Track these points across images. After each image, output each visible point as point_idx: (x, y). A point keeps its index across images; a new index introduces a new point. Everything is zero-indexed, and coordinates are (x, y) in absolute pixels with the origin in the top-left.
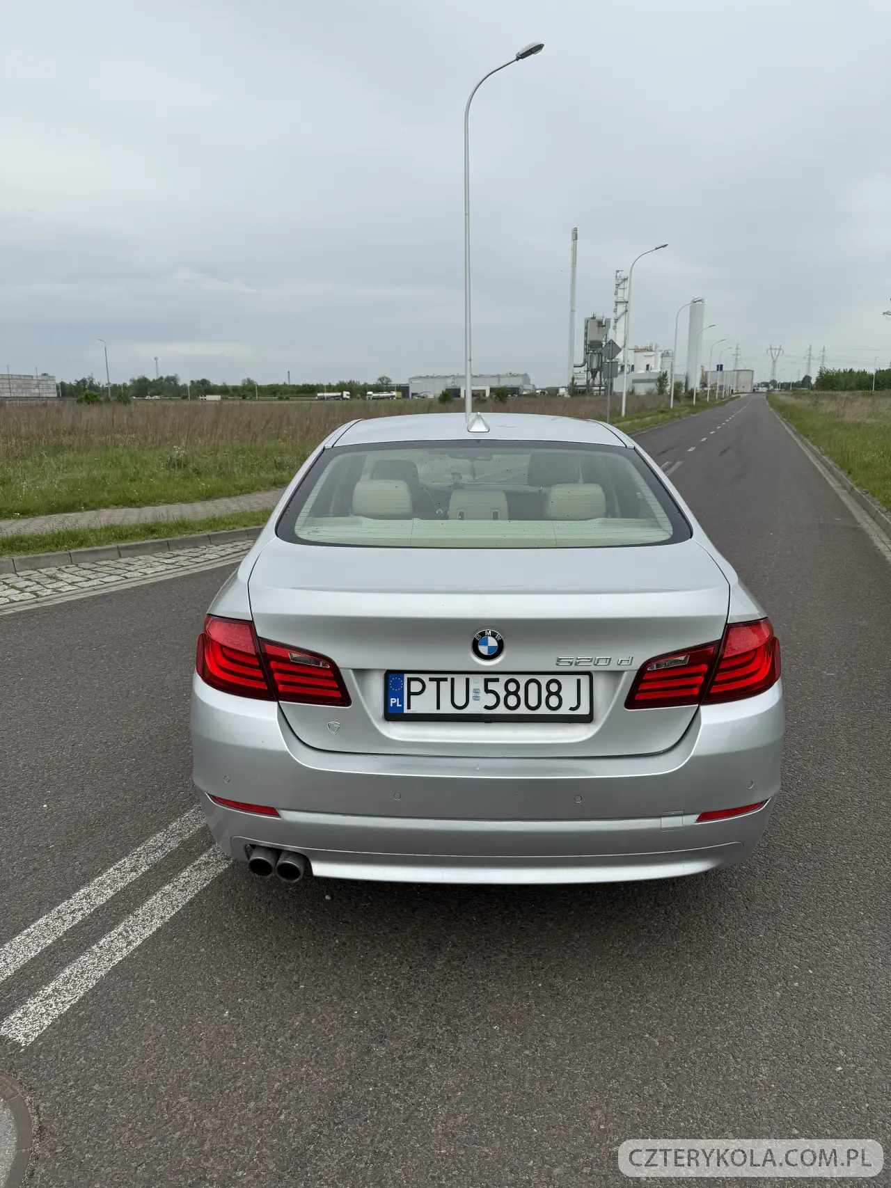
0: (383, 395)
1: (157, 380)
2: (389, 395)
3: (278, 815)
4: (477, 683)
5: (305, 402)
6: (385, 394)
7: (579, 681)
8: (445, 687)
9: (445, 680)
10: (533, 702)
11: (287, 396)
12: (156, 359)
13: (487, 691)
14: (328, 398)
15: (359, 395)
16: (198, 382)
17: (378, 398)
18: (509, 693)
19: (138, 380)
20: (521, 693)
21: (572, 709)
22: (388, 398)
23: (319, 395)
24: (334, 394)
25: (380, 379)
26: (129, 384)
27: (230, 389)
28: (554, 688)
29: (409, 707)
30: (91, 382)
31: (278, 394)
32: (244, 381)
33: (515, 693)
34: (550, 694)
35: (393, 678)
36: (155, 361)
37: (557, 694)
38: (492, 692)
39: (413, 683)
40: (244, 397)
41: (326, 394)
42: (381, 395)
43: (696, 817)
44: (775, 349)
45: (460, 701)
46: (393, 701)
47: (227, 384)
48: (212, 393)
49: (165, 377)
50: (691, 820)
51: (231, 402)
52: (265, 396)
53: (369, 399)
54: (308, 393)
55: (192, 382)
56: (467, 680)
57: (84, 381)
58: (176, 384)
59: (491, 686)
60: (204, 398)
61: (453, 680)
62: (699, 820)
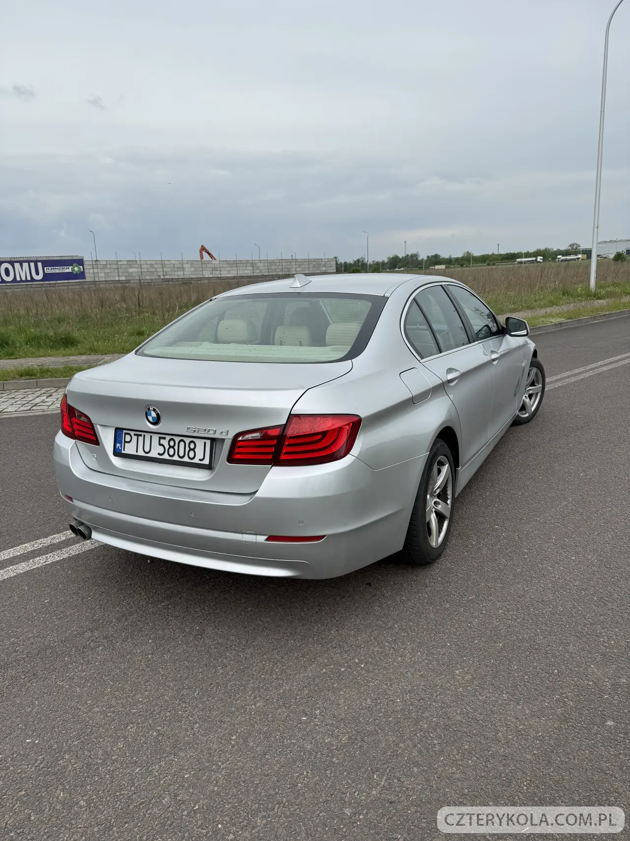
0: (571, 257)
1: (405, 257)
2: (576, 257)
3: (72, 501)
4: (155, 438)
5: (508, 265)
6: (572, 257)
7: (205, 443)
8: (141, 439)
9: (141, 435)
10: (181, 454)
11: (494, 262)
12: (405, 242)
13: (160, 445)
14: (525, 262)
15: (550, 259)
16: (432, 256)
17: (565, 260)
18: (170, 447)
19: (393, 258)
20: (176, 448)
21: (200, 460)
22: (574, 260)
23: (518, 260)
24: (530, 259)
25: (571, 246)
26: (386, 261)
27: (453, 260)
28: (192, 446)
29: (124, 450)
30: (363, 260)
31: (487, 262)
32: (465, 253)
33: (173, 447)
34: (190, 449)
35: (118, 431)
36: (404, 244)
37: (193, 450)
38: (163, 445)
39: (127, 436)
40: (462, 265)
41: (524, 260)
42: (568, 258)
43: (265, 537)
45: (147, 449)
46: (118, 445)
47: (452, 257)
48: (440, 264)
49: (410, 254)
50: (262, 539)
51: (453, 270)
52: (477, 263)
53: (559, 261)
54: (510, 259)
55: (428, 257)
56: (151, 436)
57: (358, 260)
58: (417, 259)
59: (162, 441)
60: (433, 267)
61: (144, 435)
62: (267, 540)
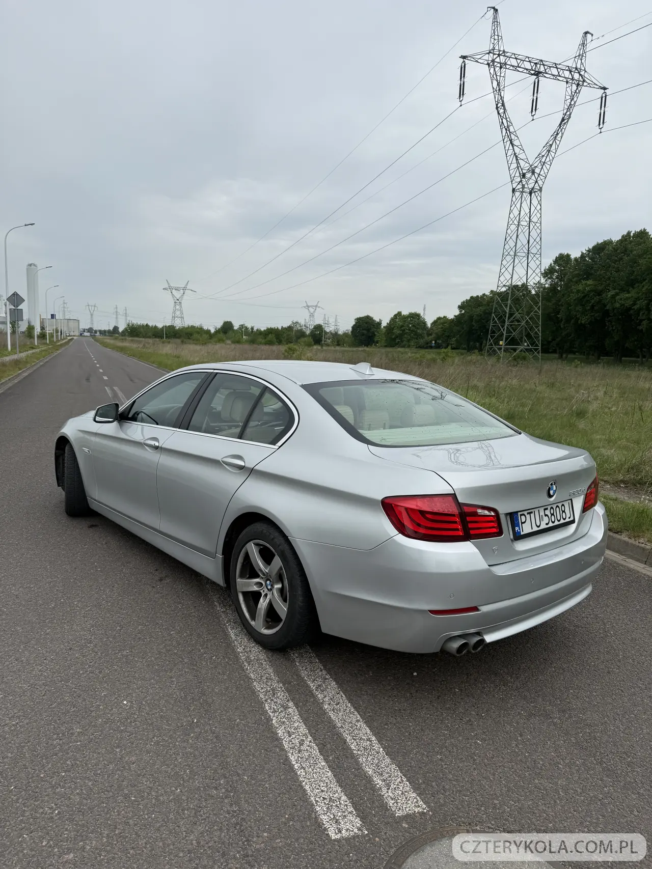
3: (479, 610)
4: (542, 512)
7: (569, 504)
10: (559, 518)
18: (552, 515)
28: (563, 508)
29: (523, 531)
35: (514, 517)
37: (564, 511)
38: (547, 515)
39: (522, 517)
44: (92, 306)
45: (538, 522)
46: (517, 529)
56: (539, 511)
59: (546, 512)
61: (534, 512)
